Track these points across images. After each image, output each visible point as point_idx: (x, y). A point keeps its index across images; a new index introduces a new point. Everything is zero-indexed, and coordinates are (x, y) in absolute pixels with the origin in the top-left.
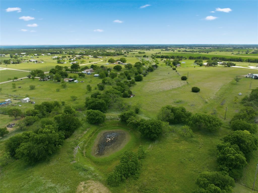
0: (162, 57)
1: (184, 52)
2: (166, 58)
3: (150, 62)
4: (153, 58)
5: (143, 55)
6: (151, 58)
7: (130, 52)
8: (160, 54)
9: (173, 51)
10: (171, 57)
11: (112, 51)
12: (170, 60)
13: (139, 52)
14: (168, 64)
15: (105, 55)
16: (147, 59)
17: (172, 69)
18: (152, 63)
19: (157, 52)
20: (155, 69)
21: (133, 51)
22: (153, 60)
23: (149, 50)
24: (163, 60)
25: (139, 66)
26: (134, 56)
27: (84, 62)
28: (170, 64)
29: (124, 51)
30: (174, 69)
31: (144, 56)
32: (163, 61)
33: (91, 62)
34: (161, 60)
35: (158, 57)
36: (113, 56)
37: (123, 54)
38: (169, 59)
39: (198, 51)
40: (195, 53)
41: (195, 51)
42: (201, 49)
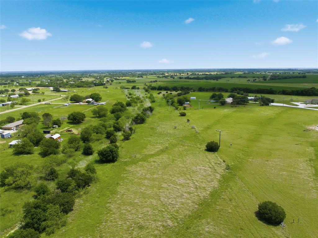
0: (160, 89)
1: (187, 79)
2: (166, 90)
3: (142, 99)
4: (147, 91)
5: (133, 84)
6: (143, 91)
7: (115, 81)
8: (156, 83)
9: (172, 79)
10: (172, 88)
11: (90, 80)
12: (171, 94)
13: (127, 81)
14: (170, 102)
15: (76, 86)
16: (138, 92)
17: (179, 115)
18: (145, 100)
19: (153, 80)
20: (148, 117)
21: (120, 78)
22: (146, 94)
23: (141, 77)
24: (161, 93)
25: (121, 110)
26: (119, 88)
27: (26, 102)
28: (174, 103)
29: (107, 78)
30: (183, 115)
31: (134, 88)
32: (161, 95)
33: (42, 100)
34: (159, 94)
35: (154, 89)
36: (88, 87)
37: (104, 84)
38: (169, 92)
39: (205, 77)
40: (201, 81)
41: (200, 78)
42: (207, 75)
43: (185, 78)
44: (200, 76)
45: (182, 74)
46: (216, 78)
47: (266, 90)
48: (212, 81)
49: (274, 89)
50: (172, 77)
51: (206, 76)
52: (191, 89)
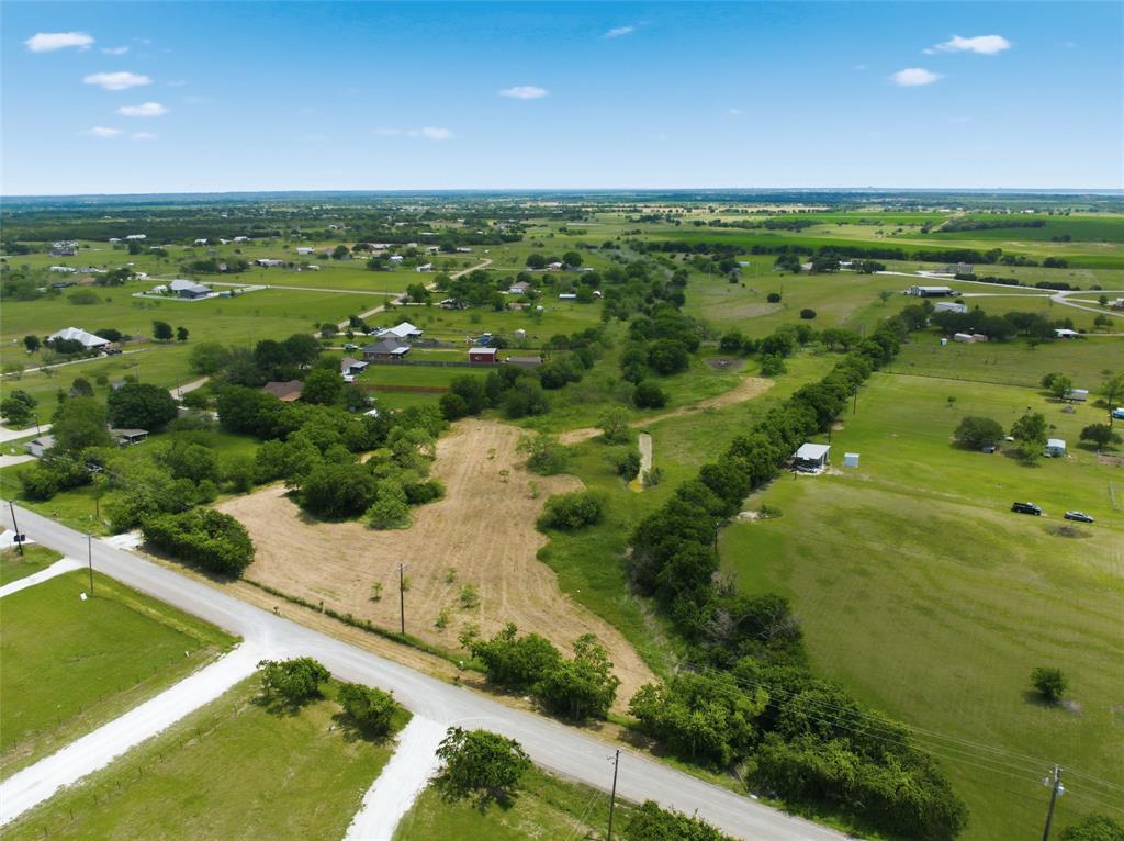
0: (666, 248)
1: (716, 226)
2: (682, 251)
9: (673, 225)
12: (700, 257)
24: (676, 256)
31: (608, 246)
32: (680, 260)
34: (673, 258)
35: (653, 247)
38: (693, 255)
39: (765, 222)
40: (757, 231)
41: (752, 223)
42: (771, 213)
43: (711, 224)
44: (752, 219)
45: (694, 211)
46: (795, 224)
47: (890, 251)
48: (784, 233)
49: (905, 250)
51: (769, 218)
52: (737, 249)
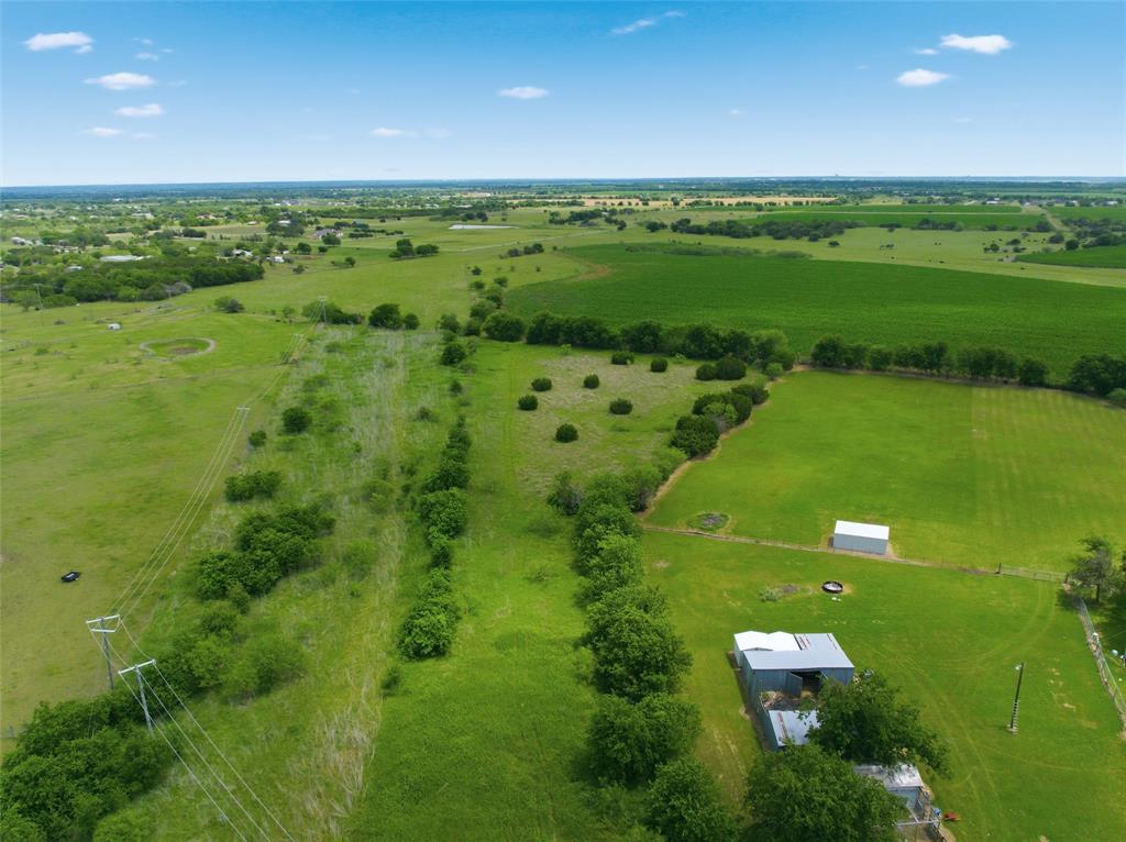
1: (683, 232)
9: (616, 229)
19: (525, 240)
23: (481, 216)
39: (755, 224)
41: (739, 225)
43: (674, 227)
44: (736, 218)
45: (653, 204)
50: (612, 218)
